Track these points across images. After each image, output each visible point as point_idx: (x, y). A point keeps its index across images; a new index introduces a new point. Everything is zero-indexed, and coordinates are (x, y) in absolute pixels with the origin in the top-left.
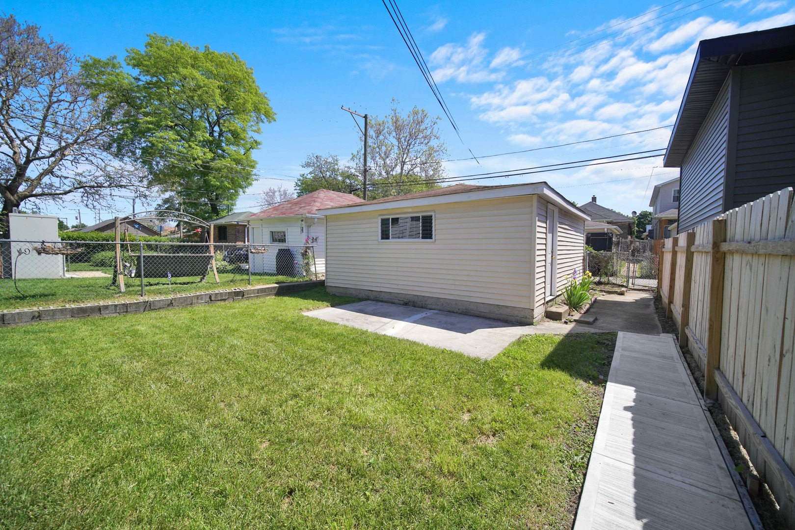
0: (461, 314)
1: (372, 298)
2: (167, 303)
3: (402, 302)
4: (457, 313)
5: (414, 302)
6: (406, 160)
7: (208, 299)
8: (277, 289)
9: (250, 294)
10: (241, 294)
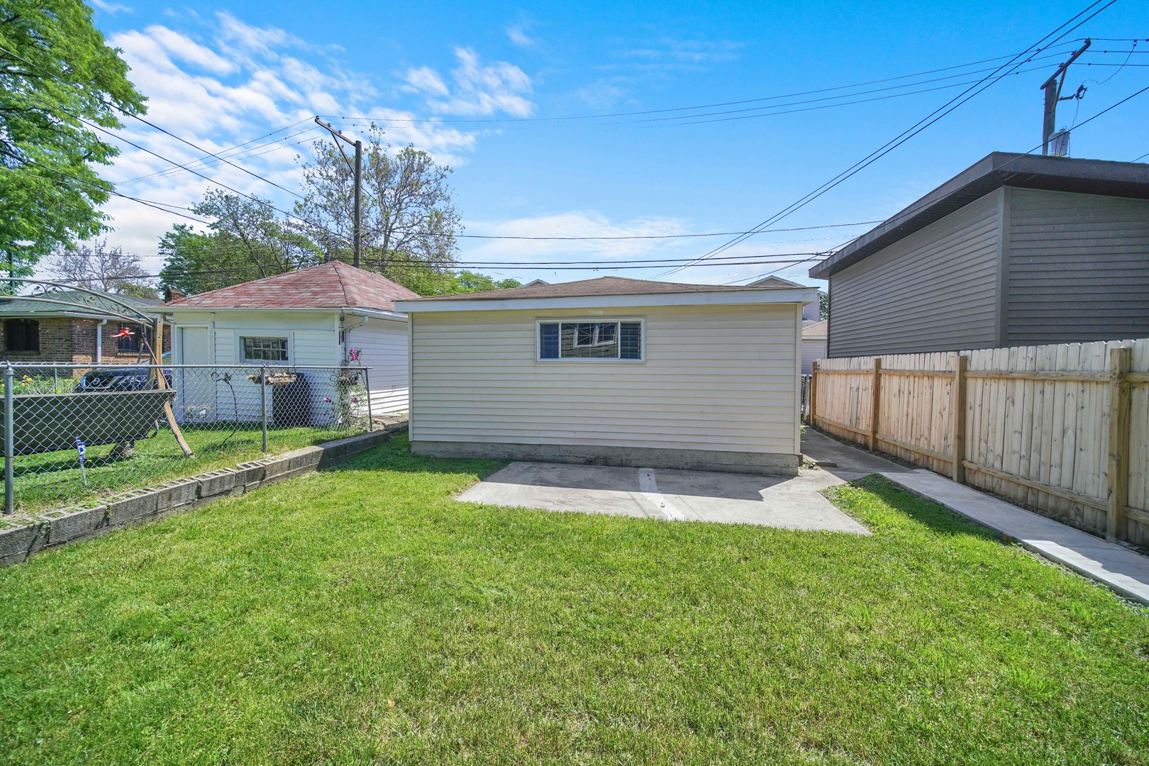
0: (689, 469)
1: (520, 456)
2: (94, 520)
3: (582, 460)
4: (683, 469)
5: (605, 458)
6: (394, 227)
7: (192, 496)
8: (321, 453)
9: (276, 472)
10: (258, 475)
